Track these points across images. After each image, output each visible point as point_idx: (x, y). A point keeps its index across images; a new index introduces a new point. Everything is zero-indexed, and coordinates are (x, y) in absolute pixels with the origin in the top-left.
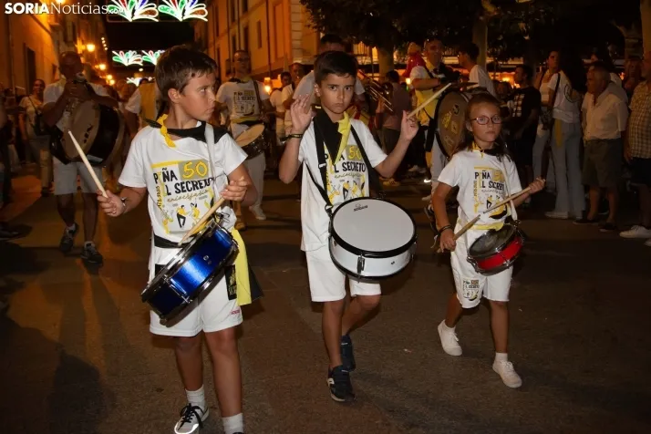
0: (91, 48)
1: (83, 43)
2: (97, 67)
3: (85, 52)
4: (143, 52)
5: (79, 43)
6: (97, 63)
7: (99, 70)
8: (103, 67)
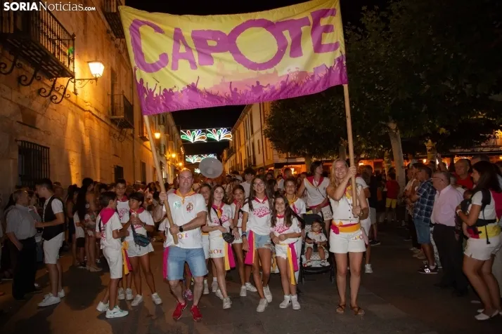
0: (174, 155)
3: (171, 158)
4: (202, 155)
5: (167, 153)
6: (177, 162)
7: (178, 166)
8: (181, 164)
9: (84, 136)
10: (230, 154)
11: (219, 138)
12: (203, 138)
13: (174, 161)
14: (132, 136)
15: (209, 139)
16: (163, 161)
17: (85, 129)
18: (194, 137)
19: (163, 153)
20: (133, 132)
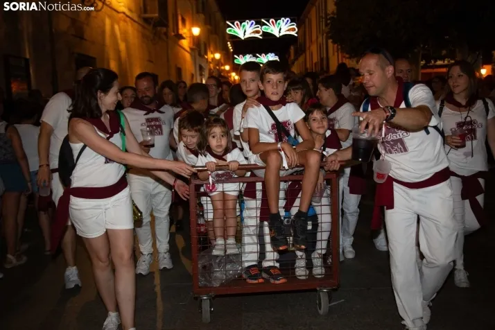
0: (218, 56)
1: (212, 53)
2: (223, 68)
3: (213, 59)
4: (257, 55)
5: (209, 53)
6: (222, 65)
7: (224, 70)
8: (227, 68)
9: (120, 41)
10: (298, 54)
11: (280, 32)
12: (257, 32)
13: (218, 63)
14: (166, 34)
15: (265, 34)
16: (203, 65)
17: (121, 34)
18: (245, 31)
19: (203, 53)
20: (167, 30)
